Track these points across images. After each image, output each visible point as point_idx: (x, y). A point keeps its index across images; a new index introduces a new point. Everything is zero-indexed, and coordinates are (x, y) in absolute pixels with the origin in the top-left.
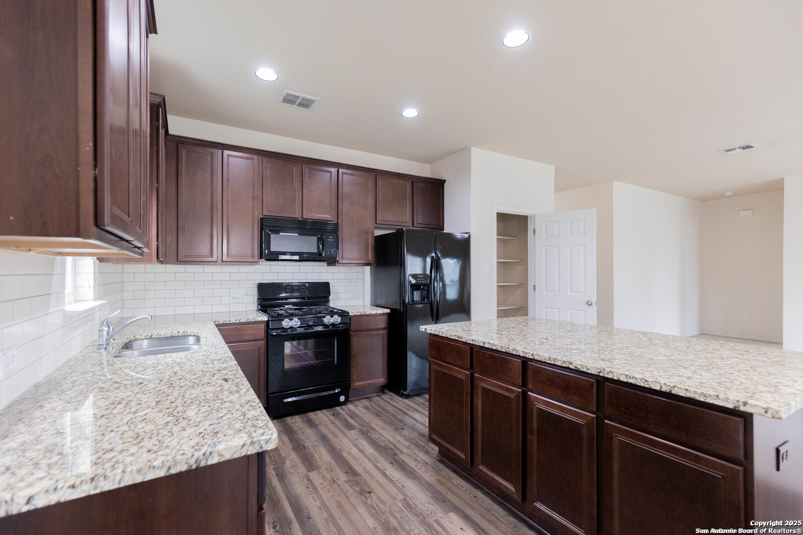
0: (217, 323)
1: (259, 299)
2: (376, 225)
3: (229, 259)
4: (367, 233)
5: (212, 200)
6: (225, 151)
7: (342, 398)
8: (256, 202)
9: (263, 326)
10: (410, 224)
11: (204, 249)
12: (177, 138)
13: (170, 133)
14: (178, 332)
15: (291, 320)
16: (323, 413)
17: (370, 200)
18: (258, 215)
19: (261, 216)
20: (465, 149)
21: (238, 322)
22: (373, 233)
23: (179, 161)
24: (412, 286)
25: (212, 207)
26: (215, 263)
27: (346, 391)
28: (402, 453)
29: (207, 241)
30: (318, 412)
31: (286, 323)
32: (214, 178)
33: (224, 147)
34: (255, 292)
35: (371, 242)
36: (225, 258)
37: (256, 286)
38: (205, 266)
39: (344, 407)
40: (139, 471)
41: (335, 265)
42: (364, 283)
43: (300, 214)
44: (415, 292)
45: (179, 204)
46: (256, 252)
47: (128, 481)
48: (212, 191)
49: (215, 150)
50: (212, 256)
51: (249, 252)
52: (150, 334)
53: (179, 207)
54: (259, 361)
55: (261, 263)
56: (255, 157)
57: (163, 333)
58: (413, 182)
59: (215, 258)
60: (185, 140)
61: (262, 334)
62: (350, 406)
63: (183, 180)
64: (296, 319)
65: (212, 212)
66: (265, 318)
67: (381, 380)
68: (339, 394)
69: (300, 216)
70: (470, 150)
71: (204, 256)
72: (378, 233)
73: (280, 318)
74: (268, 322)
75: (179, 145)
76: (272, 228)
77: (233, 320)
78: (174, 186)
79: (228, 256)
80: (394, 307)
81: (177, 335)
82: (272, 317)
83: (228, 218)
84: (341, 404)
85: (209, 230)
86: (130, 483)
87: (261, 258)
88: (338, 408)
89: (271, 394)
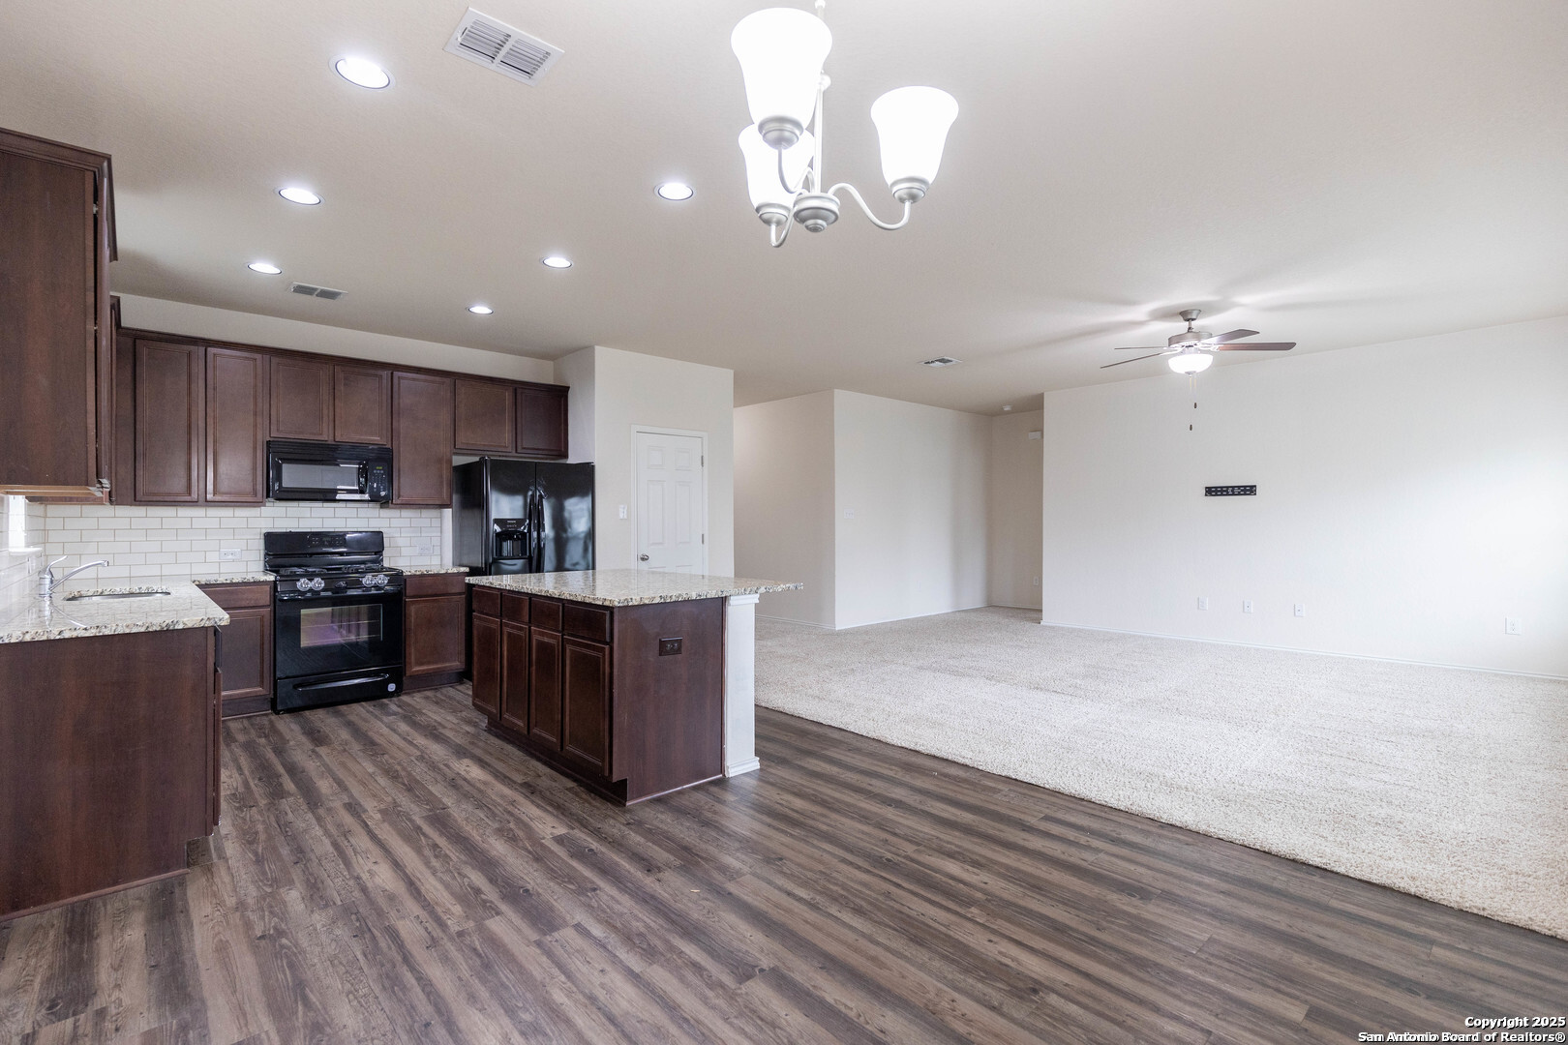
0: (197, 583)
1: (266, 555)
2: (455, 451)
3: (218, 498)
4: (440, 461)
5: (189, 416)
6: (209, 349)
7: (392, 687)
8: (259, 420)
9: (267, 588)
10: (510, 449)
11: (177, 484)
12: (134, 332)
13: (123, 325)
14: (140, 589)
15: (311, 580)
16: (363, 707)
17: (445, 417)
18: (263, 437)
19: (268, 439)
20: (586, 348)
21: (228, 582)
22: (451, 461)
23: (138, 363)
24: (498, 535)
25: (189, 427)
26: (194, 503)
27: (398, 676)
28: (444, 727)
29: (182, 473)
30: (355, 706)
31: (303, 584)
32: (193, 386)
33: (208, 343)
34: (260, 544)
35: (446, 474)
36: (210, 497)
37: (263, 537)
38: (179, 509)
39: (395, 699)
40: (127, 626)
41: (388, 507)
42: (441, 532)
43: (331, 436)
44: (504, 544)
45: (138, 423)
46: (260, 487)
47: (120, 631)
48: (189, 404)
49: (192, 348)
50: (190, 494)
51: (248, 487)
52: (100, 590)
53: (137, 427)
54: (262, 636)
55: (267, 504)
56: (258, 356)
57: (118, 589)
58: (516, 389)
59: (194, 496)
60: (146, 334)
61: (265, 598)
62: (405, 698)
63: (145, 389)
64: (318, 580)
65: (189, 434)
66: (271, 578)
67: (456, 664)
68: (386, 683)
69: (331, 438)
70: (594, 349)
71: (177, 495)
72: (459, 460)
73: (296, 578)
74: (275, 582)
75: (137, 341)
76: (285, 456)
77: (221, 580)
78: (129, 397)
79: (214, 494)
80: (475, 565)
81: (138, 591)
82: (281, 576)
83: (215, 442)
84: (391, 695)
85: (184, 458)
86: (121, 632)
87: (268, 496)
88: (385, 701)
89: (279, 679)
